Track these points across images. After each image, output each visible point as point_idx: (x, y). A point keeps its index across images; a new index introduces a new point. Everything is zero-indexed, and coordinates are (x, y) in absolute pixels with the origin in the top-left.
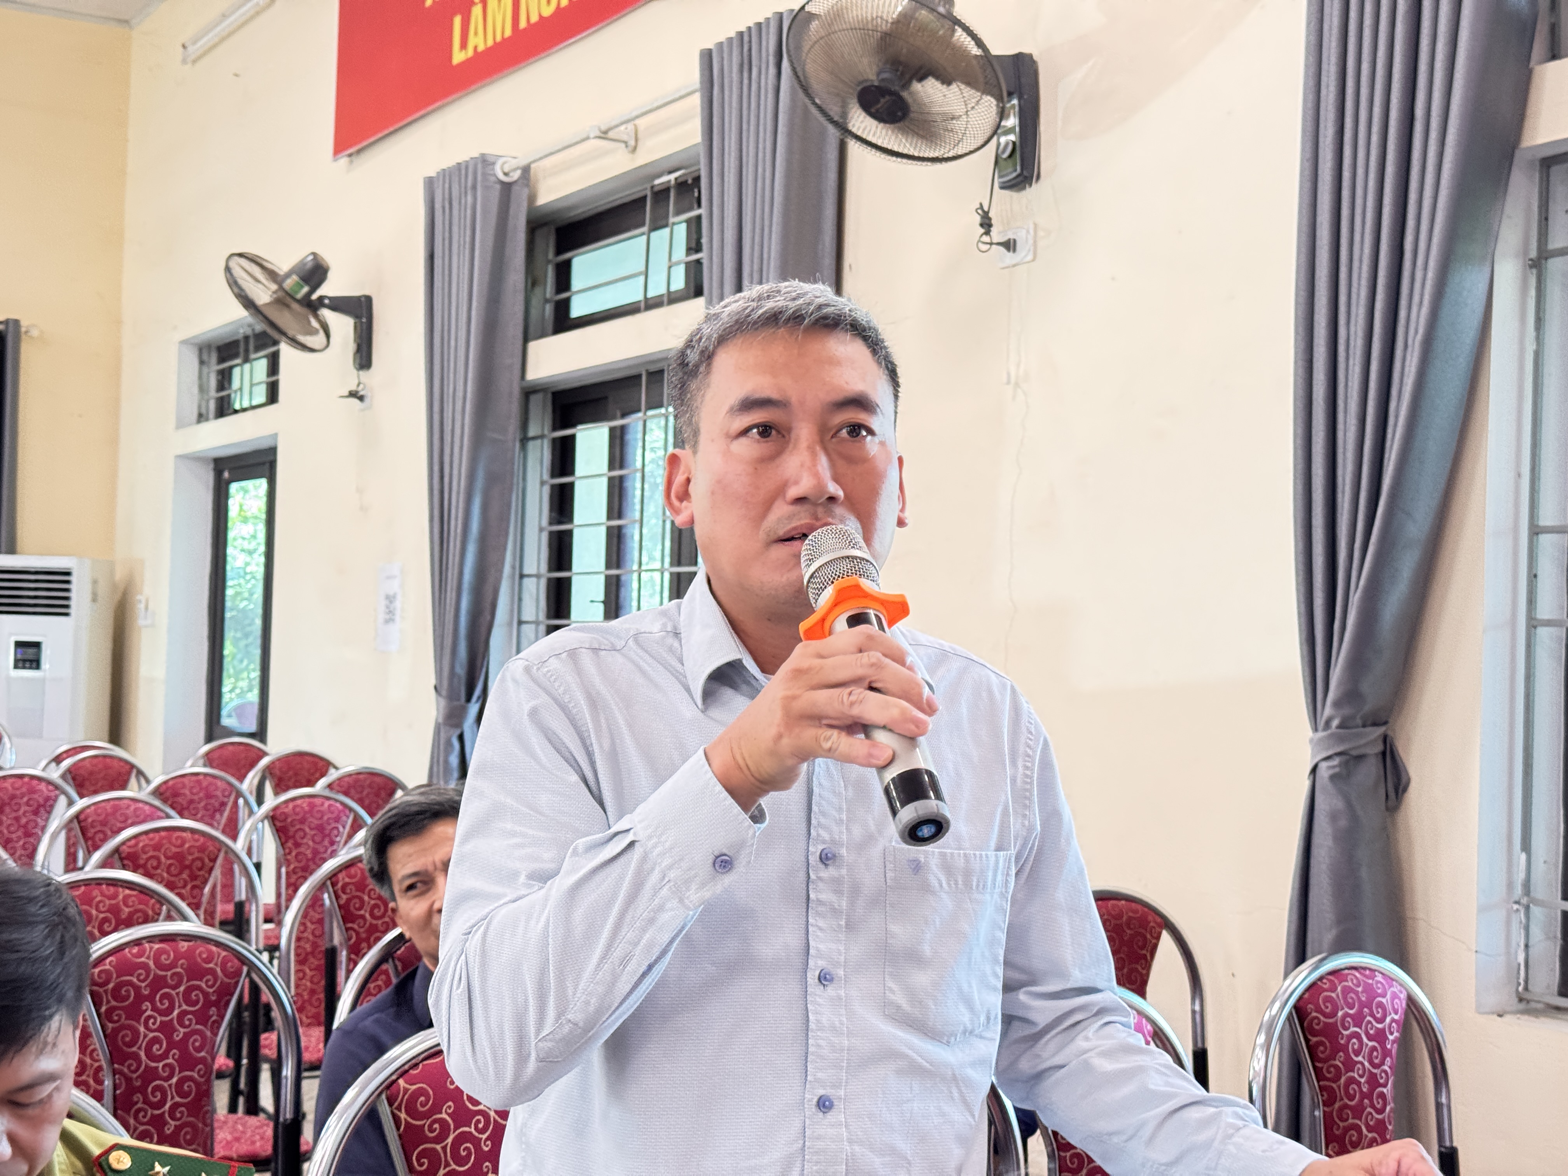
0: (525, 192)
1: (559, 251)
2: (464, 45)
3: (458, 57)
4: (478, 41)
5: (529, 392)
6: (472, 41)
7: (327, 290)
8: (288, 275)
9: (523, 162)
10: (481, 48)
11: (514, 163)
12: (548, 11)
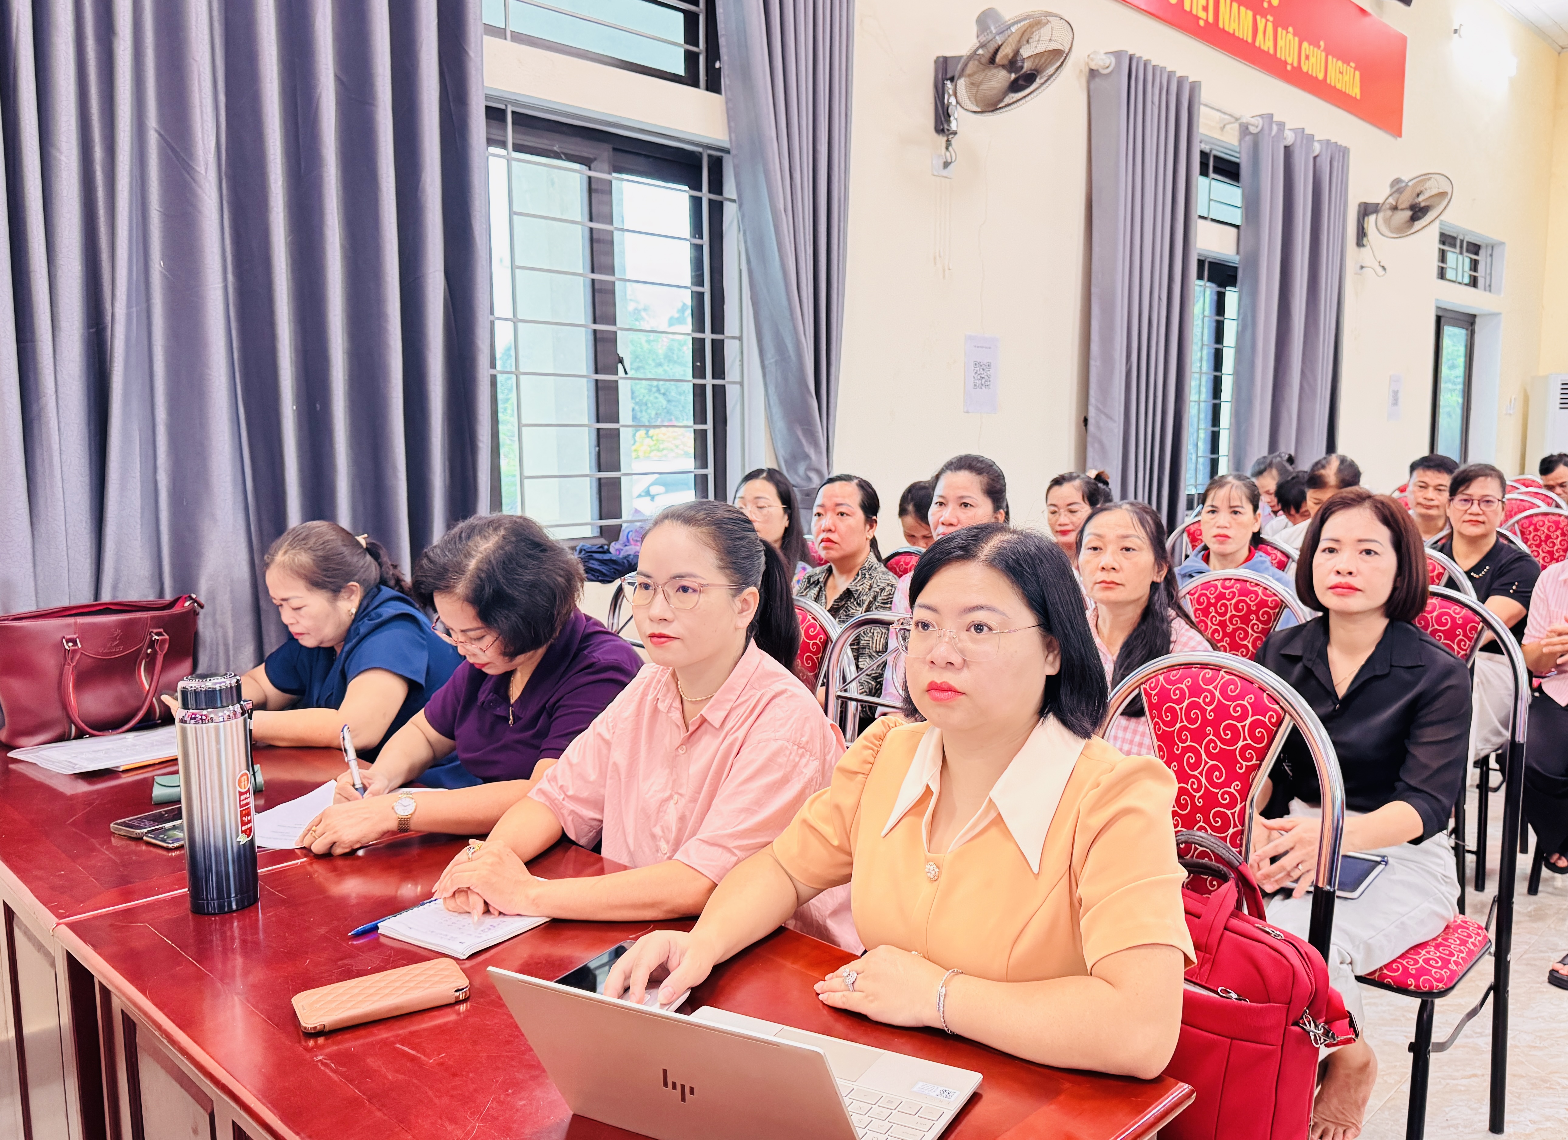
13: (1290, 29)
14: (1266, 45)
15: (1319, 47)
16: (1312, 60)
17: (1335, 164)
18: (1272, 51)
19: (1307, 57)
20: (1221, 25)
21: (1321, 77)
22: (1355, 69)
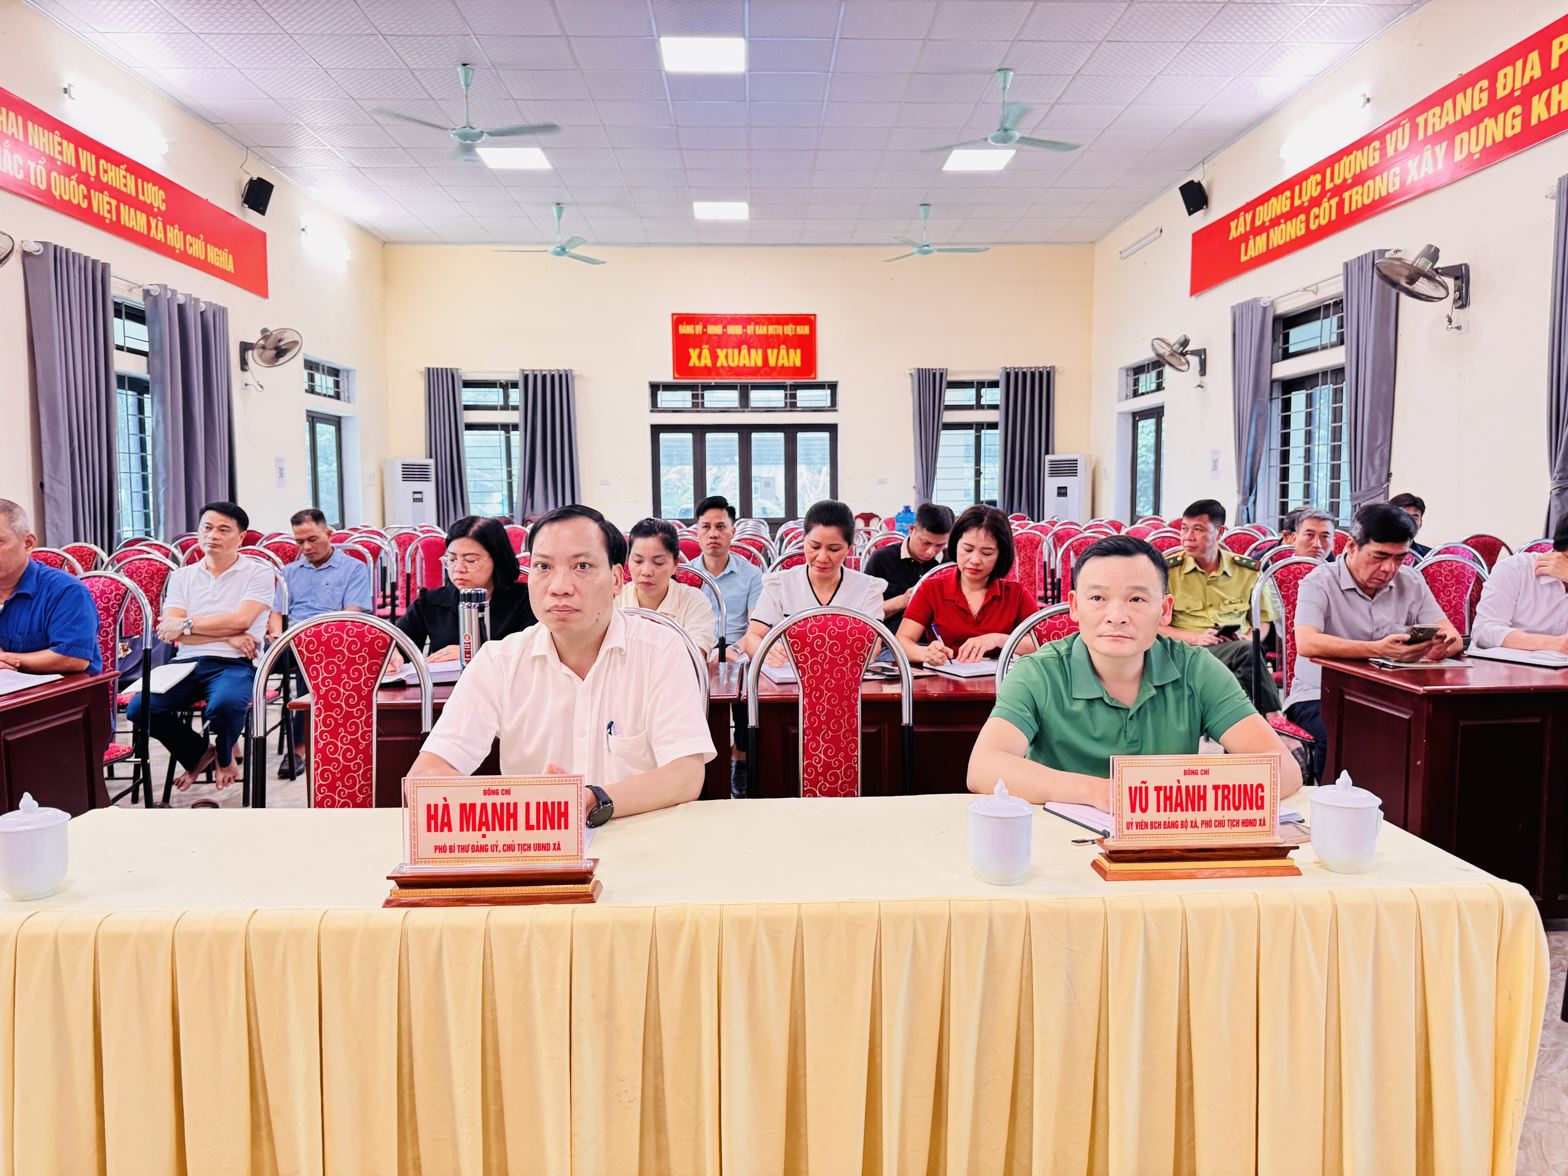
0: (1272, 309)
1: (1284, 329)
2: (1246, 254)
3: (1243, 259)
4: (1252, 253)
5: (1273, 382)
6: (1249, 253)
7: (1189, 348)
8: (1175, 344)
9: (1271, 299)
10: (1253, 256)
11: (1266, 300)
12: (1281, 243)
13: (176, 226)
14: (160, 236)
15: (199, 239)
16: (195, 247)
17: (217, 318)
18: (163, 240)
19: (191, 245)
20: (122, 223)
21: (203, 257)
22: (229, 253)
